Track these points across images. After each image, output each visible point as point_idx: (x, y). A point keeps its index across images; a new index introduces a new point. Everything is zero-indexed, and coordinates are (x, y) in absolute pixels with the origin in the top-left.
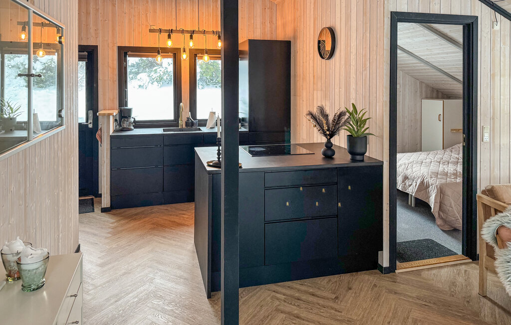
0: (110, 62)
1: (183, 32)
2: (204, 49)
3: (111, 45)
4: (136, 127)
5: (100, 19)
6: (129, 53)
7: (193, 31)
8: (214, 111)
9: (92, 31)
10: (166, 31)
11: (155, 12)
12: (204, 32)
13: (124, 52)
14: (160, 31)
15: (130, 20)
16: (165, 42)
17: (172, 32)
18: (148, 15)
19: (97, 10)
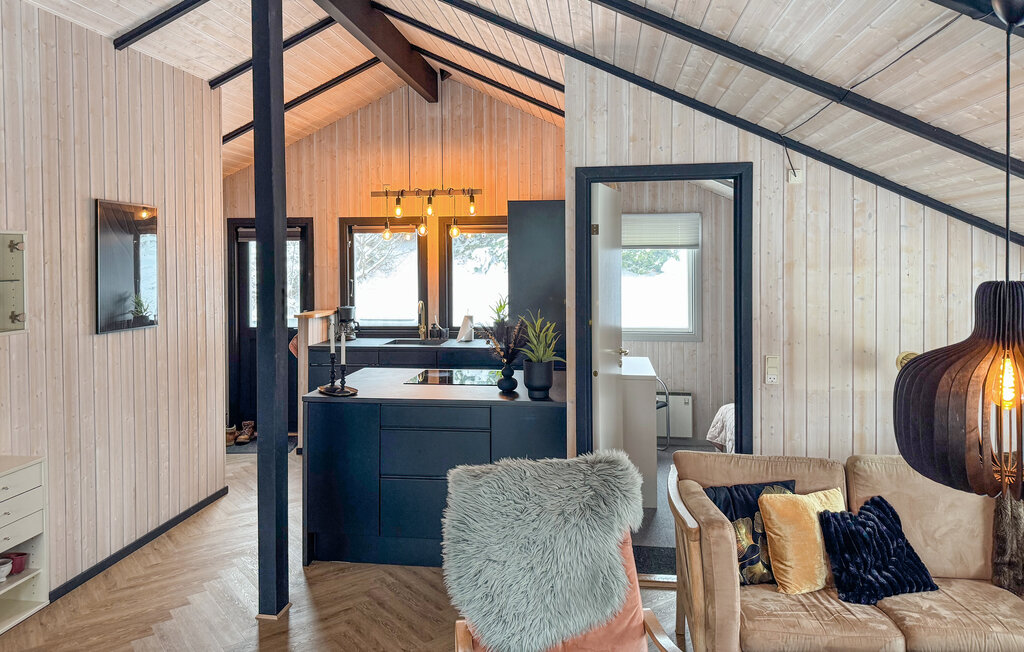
0: (330, 241)
1: (418, 193)
2: (451, 217)
3: (330, 216)
4: (359, 336)
5: (316, 179)
6: (355, 227)
7: (434, 191)
8: (470, 314)
9: (305, 197)
10: (394, 193)
11: (389, 164)
12: (450, 192)
13: (349, 227)
14: (387, 194)
15: (355, 178)
16: (393, 210)
17: (402, 195)
18: (380, 170)
19: (312, 166)
